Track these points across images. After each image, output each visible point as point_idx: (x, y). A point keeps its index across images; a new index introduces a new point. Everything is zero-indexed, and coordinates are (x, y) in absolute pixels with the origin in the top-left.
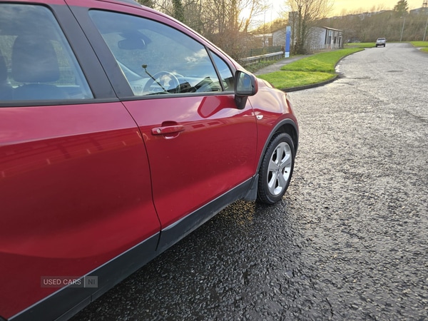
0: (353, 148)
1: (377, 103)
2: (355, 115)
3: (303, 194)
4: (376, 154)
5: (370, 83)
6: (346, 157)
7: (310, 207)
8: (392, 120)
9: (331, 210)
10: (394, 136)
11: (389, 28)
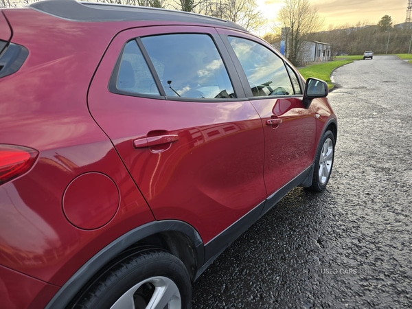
0: (374, 148)
1: (381, 110)
2: (365, 120)
3: (342, 184)
4: (396, 152)
5: (368, 93)
6: (370, 154)
7: (353, 193)
8: (401, 124)
9: (372, 195)
10: (406, 137)
11: (375, 42)
